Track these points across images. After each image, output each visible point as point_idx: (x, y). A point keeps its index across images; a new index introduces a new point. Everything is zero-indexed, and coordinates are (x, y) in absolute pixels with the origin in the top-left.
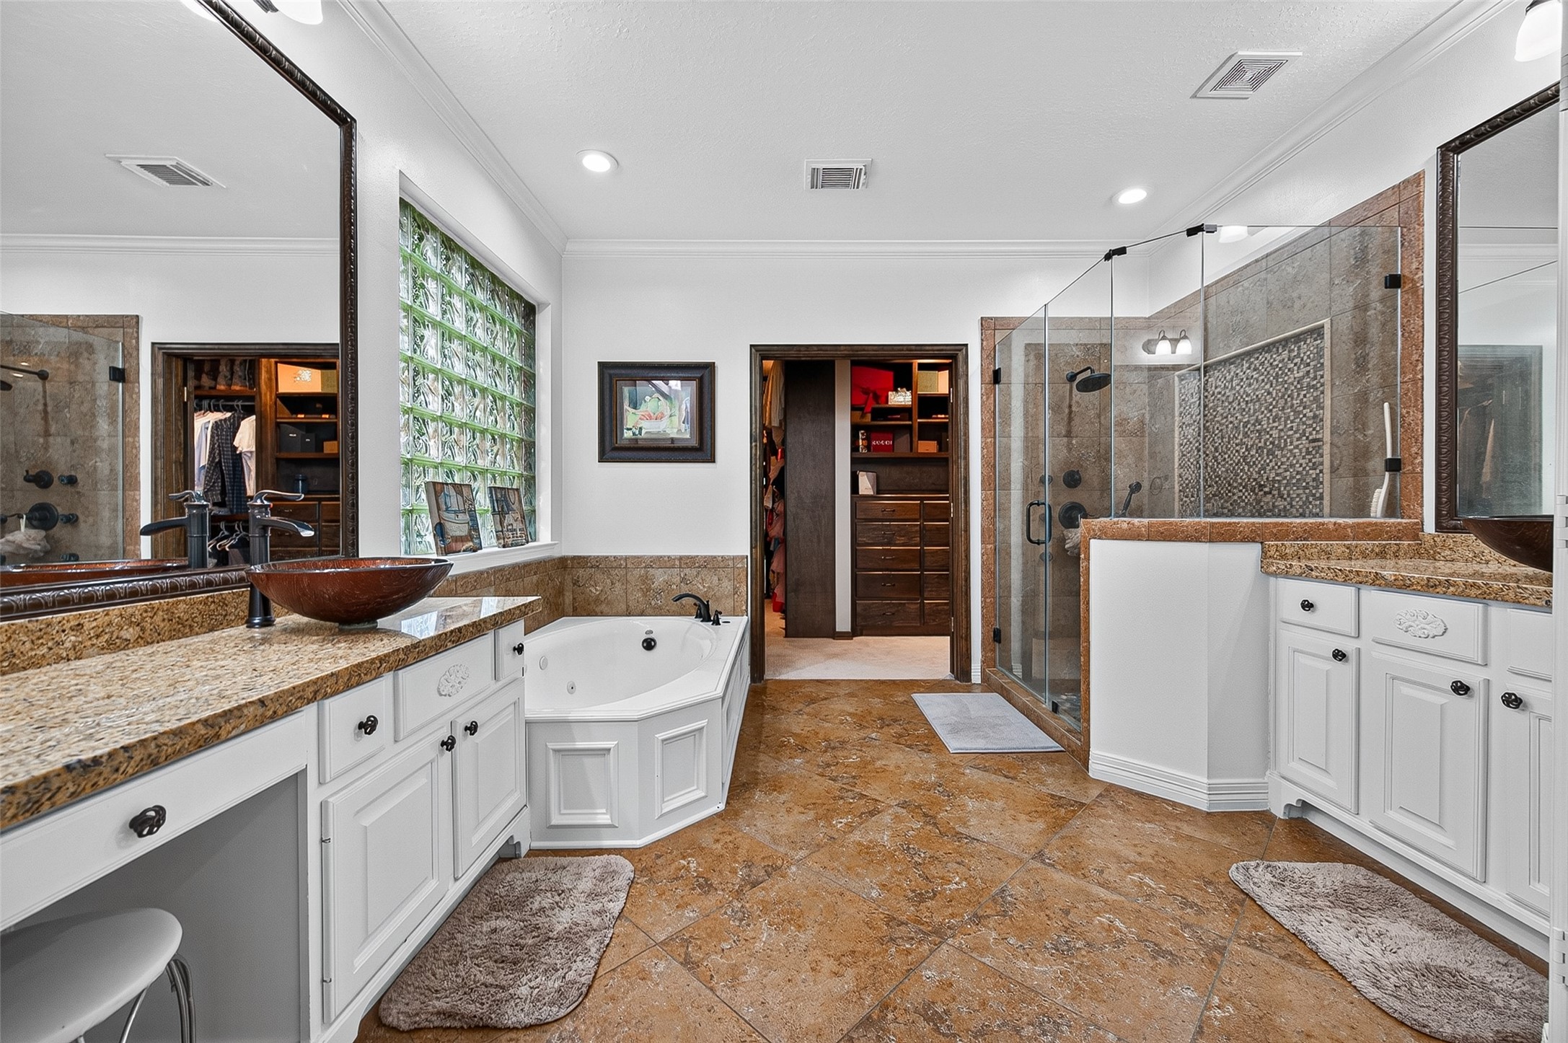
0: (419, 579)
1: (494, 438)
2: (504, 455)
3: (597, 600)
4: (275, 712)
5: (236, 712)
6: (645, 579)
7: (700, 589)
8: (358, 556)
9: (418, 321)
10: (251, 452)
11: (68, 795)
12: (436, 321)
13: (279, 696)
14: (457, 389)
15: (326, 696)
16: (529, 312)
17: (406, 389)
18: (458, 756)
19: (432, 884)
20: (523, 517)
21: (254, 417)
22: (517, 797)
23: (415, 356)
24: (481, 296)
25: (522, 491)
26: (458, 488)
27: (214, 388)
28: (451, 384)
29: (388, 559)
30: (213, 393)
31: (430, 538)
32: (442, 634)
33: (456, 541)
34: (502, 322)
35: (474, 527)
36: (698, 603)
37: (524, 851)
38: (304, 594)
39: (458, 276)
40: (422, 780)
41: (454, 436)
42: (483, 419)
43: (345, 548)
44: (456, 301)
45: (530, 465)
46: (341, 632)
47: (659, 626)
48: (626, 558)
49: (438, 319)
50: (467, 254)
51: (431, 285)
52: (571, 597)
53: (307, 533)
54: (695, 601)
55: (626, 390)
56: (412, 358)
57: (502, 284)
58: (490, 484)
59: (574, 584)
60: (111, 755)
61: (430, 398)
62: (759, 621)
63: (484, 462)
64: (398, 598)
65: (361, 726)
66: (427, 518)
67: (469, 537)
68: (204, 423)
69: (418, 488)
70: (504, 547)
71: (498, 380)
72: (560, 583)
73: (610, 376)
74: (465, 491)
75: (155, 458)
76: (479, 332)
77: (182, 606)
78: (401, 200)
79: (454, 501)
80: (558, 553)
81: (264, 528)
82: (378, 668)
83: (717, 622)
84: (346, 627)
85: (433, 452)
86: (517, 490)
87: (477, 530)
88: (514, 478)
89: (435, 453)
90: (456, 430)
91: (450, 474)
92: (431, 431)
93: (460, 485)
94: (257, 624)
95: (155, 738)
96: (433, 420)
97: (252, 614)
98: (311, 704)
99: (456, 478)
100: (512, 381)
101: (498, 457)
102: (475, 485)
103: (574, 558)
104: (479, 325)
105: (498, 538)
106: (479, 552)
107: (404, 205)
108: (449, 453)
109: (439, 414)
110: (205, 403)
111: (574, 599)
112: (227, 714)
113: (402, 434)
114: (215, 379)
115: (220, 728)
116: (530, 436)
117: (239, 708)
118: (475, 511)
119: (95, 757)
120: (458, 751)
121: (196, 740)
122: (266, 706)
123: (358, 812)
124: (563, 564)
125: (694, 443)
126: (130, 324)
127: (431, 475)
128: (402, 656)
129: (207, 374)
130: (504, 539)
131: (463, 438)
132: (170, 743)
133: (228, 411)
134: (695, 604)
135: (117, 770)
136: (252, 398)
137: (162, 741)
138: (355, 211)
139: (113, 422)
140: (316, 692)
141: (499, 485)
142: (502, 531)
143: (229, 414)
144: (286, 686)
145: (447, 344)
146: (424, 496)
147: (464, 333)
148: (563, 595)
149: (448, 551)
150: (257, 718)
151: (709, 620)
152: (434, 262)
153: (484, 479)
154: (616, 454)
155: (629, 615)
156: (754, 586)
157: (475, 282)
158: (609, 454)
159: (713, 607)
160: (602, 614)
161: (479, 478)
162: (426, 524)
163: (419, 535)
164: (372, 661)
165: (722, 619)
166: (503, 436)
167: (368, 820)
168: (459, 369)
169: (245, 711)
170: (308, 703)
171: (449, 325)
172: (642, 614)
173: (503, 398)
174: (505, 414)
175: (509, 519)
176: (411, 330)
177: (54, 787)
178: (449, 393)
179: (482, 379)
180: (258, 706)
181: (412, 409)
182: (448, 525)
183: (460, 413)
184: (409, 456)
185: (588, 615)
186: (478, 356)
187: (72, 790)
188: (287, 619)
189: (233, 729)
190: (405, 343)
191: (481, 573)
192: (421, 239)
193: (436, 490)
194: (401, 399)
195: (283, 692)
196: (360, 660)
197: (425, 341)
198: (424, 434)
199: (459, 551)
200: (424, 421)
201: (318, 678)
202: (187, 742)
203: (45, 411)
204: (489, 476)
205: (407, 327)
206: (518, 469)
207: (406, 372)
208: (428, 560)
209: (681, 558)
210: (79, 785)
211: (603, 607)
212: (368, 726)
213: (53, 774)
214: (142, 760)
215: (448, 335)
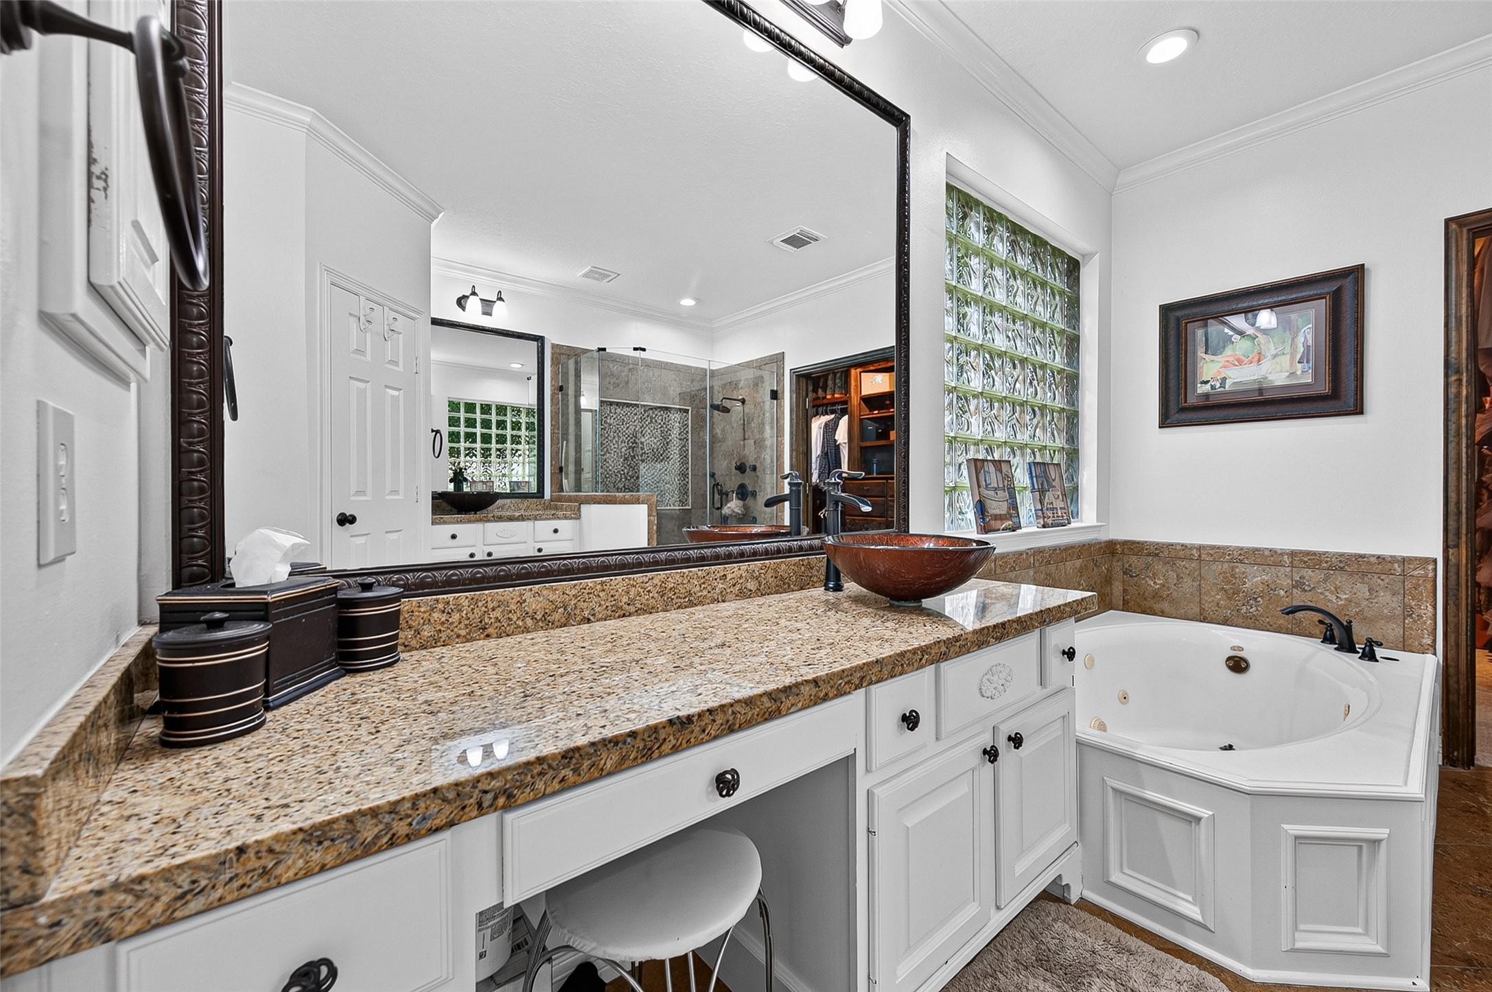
0: (960, 563)
1: (1034, 411)
2: (1044, 429)
3: (1156, 596)
4: (826, 694)
5: (794, 690)
6: (1229, 578)
7: (1334, 601)
8: (908, 532)
9: (964, 300)
10: (845, 443)
11: (670, 747)
12: (976, 296)
13: (830, 677)
14: (998, 363)
15: (870, 683)
16: (1073, 268)
17: (950, 369)
18: (1001, 773)
19: (972, 909)
20: (1064, 495)
21: (847, 416)
22: (1065, 831)
23: (958, 335)
24: (1023, 262)
25: (1063, 467)
26: (998, 464)
27: (825, 398)
28: (991, 357)
29: (934, 536)
30: (825, 401)
31: (971, 515)
32: (984, 628)
33: (996, 519)
34: (1044, 285)
35: (1014, 506)
36: (1328, 621)
37: (1074, 898)
38: (861, 568)
39: (1000, 246)
40: (962, 789)
41: (994, 411)
42: (1023, 392)
43: (898, 522)
44: (998, 273)
45: (1073, 436)
46: (891, 608)
47: (1252, 642)
48: (1200, 548)
49: (980, 294)
50: (1008, 220)
51: (974, 262)
52: (1121, 588)
53: (867, 509)
54: (1320, 616)
55: (1200, 333)
56: (955, 338)
57: (1044, 243)
58: (1029, 459)
59: (1125, 573)
60: (700, 715)
61: (972, 374)
62: (1463, 667)
63: (1023, 437)
64: (940, 581)
65: (905, 718)
66: (968, 496)
67: (1007, 517)
68: (818, 425)
69: (960, 465)
70: (1044, 526)
71: (1038, 348)
72: (1107, 570)
73: (1178, 320)
74: (1004, 467)
75: (791, 450)
76: (1019, 299)
77: (783, 566)
78: (948, 185)
79: (993, 478)
80: (1104, 536)
81: (836, 504)
82: (921, 660)
83: (1369, 656)
84: (896, 603)
85: (974, 428)
86: (1058, 465)
87: (1016, 508)
88: (1054, 451)
89: (977, 431)
90: (996, 405)
91: (990, 450)
92: (972, 408)
93: (999, 461)
94: (831, 588)
95: (732, 705)
96: (975, 396)
97: (828, 579)
98: (858, 691)
99: (995, 455)
100: (1054, 347)
101: (1038, 430)
102: (1014, 461)
103: (1125, 543)
104: (1020, 292)
105: (1038, 518)
106: (1019, 531)
107: (950, 188)
108: (989, 429)
109: (980, 391)
110: (820, 409)
111: (1125, 591)
112: (787, 690)
113: (947, 413)
114: (825, 391)
115: (782, 702)
116: (1073, 405)
117: (797, 685)
118: (1014, 488)
119: (689, 715)
120: (1001, 763)
121: (762, 712)
122: (819, 687)
123: (901, 810)
124: (1112, 549)
125: (1324, 388)
126: (779, 359)
127: (972, 453)
128: (943, 649)
129: (821, 388)
130: (1044, 517)
131: (1003, 413)
132: (744, 712)
133: (832, 414)
134: (1321, 622)
135: (704, 731)
136: (845, 402)
137: (737, 708)
138: (908, 205)
139: (772, 428)
140: (862, 678)
141: (1038, 459)
142: (1042, 510)
143: (833, 416)
144: (837, 668)
145: (989, 318)
146: (965, 473)
147: (1004, 304)
148: (1111, 584)
149: (986, 529)
150: (812, 697)
151: (1351, 649)
152: (978, 238)
153: (1023, 455)
154: (1184, 416)
155: (1204, 620)
156: (1451, 608)
157: (1017, 248)
158: (1176, 417)
159: (1360, 633)
160: (1163, 614)
161: (1018, 452)
162: (967, 502)
163: (961, 513)
164: (914, 651)
165: (1379, 652)
166: (1043, 408)
167: (910, 822)
168: (1000, 343)
169: (802, 688)
170: (856, 689)
171: (991, 298)
172: (1225, 622)
173: (1043, 366)
174: (1045, 384)
175: (1049, 496)
176: (955, 310)
177: (662, 737)
178: (989, 367)
179: (1022, 350)
180: (812, 685)
181: (955, 388)
182: (988, 503)
183: (1000, 389)
184: (952, 434)
185: (1143, 612)
186: (1018, 326)
187: (673, 742)
188: (851, 587)
189: (792, 705)
190: (950, 323)
191: (1020, 553)
192: (964, 218)
193: (977, 466)
194: (946, 379)
195: (833, 674)
196: (904, 648)
197: (968, 317)
198: (966, 412)
199: (999, 530)
200: (966, 399)
201: (864, 664)
202: (756, 713)
203: (744, 424)
204: (1029, 451)
205: (952, 308)
206: (1060, 442)
207: (951, 352)
208: (970, 541)
209: (1293, 554)
210: (678, 740)
211: (1165, 606)
212: (910, 721)
213: (661, 726)
214: (722, 724)
215: (990, 308)
